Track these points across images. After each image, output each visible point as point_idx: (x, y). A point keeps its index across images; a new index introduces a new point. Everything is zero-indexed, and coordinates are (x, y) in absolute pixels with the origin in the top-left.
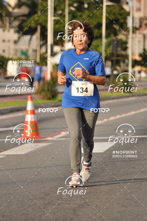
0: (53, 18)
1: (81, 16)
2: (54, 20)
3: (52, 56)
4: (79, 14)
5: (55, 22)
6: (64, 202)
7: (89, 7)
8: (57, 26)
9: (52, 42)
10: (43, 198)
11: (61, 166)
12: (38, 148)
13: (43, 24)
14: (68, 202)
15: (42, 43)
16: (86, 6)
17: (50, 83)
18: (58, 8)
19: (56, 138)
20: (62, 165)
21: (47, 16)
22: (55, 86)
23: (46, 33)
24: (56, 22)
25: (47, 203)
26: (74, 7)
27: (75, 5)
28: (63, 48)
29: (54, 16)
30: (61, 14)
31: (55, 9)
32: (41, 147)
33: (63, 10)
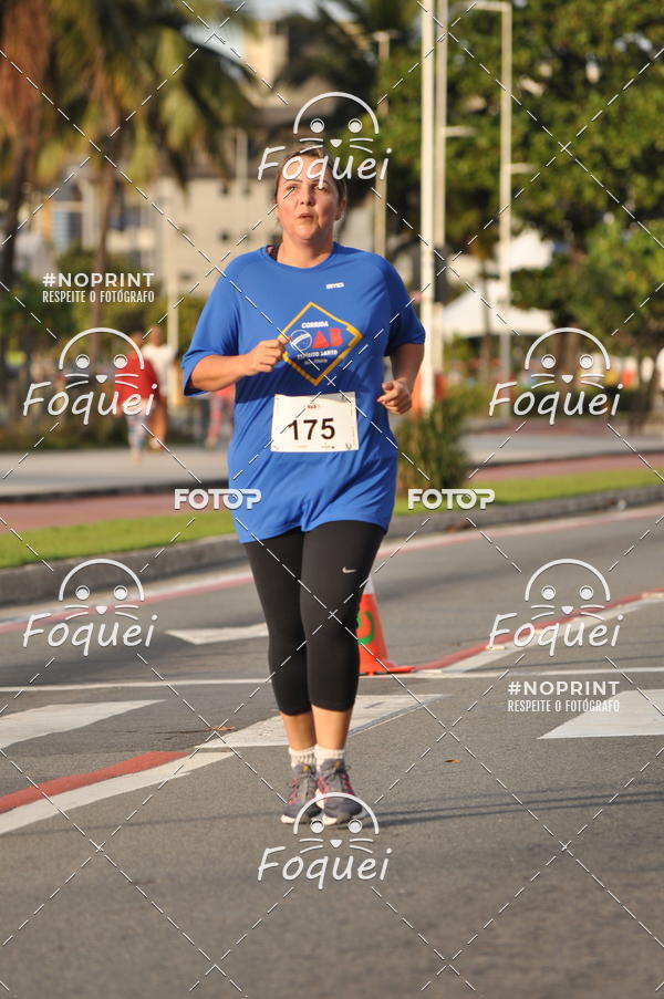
0: (444, 132)
1: (571, 119)
2: (450, 140)
3: (439, 304)
4: (561, 109)
5: (453, 149)
6: (500, 960)
7: (603, 78)
8: (464, 167)
9: (441, 240)
10: (408, 943)
11: (485, 796)
12: (383, 719)
13: (402, 158)
14: (519, 962)
15: (394, 242)
16: (593, 72)
17: (432, 424)
18: (466, 84)
19: (459, 670)
20: (490, 795)
21: (419, 121)
22: (455, 439)
23: (412, 199)
24: (459, 150)
25: (423, 964)
26: (538, 79)
27: (545, 70)
28: (490, 267)
29: (450, 122)
30: (482, 112)
31: (454, 92)
32: (397, 714)
33: (491, 95)
